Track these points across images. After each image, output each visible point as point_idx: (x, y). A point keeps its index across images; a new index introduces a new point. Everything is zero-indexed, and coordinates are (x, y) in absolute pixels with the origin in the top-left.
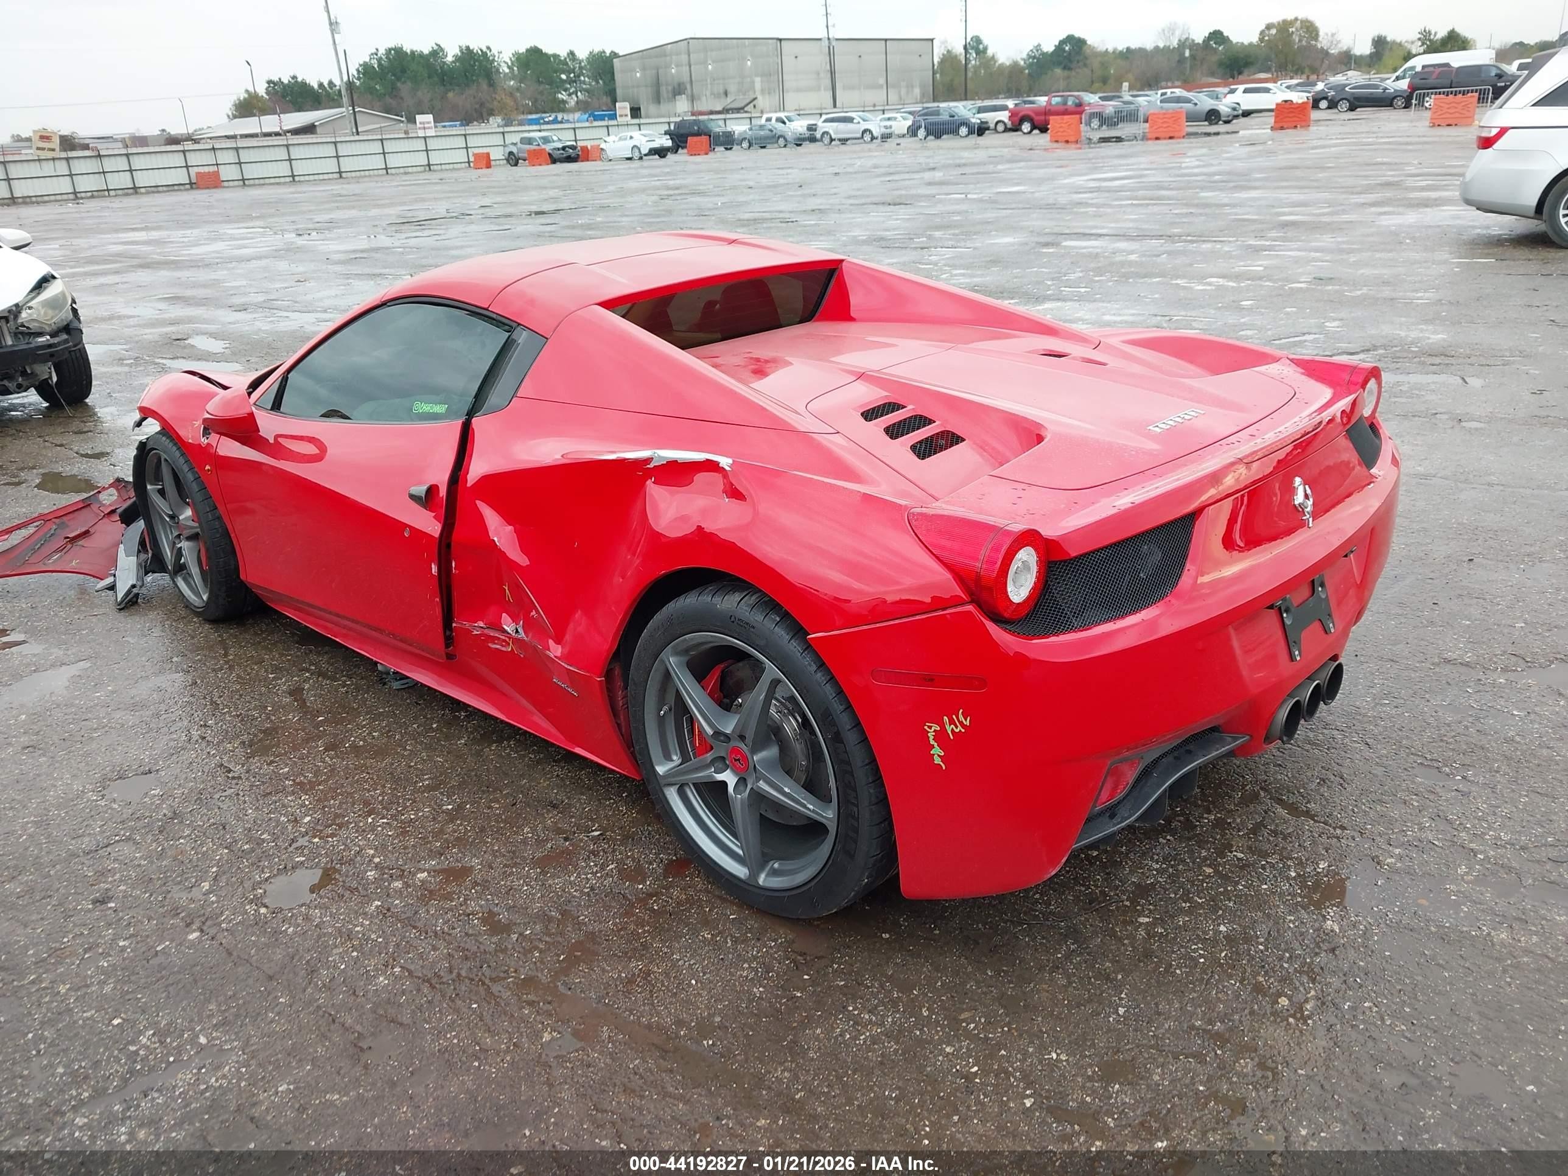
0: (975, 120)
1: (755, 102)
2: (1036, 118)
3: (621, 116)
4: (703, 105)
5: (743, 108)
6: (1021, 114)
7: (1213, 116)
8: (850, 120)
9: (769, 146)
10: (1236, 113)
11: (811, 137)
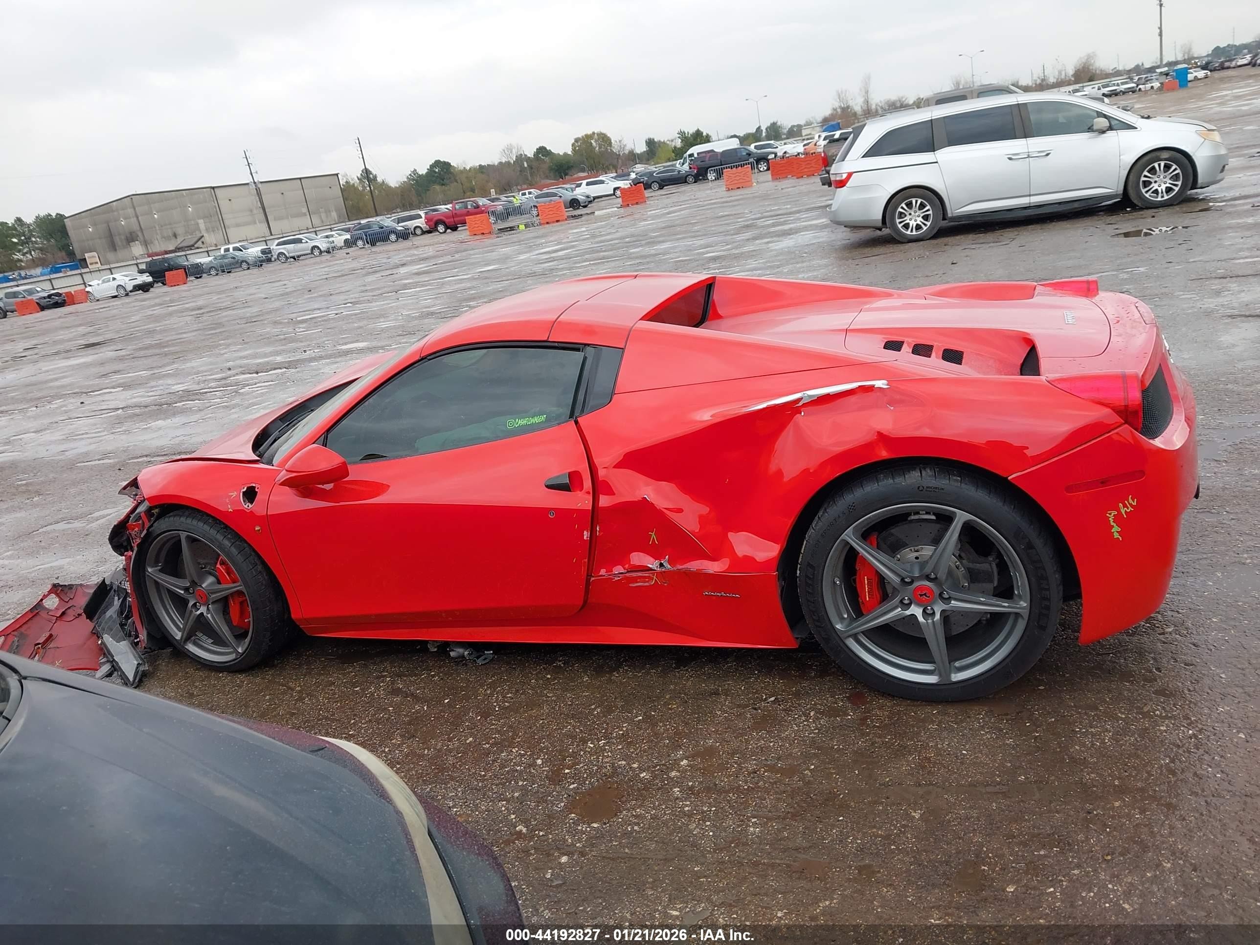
0: (400, 227)
1: (202, 239)
2: (447, 221)
3: (91, 264)
4: (158, 246)
5: (193, 246)
6: (436, 219)
7: (574, 203)
8: (299, 241)
9: (233, 270)
10: (589, 200)
11: (267, 258)
